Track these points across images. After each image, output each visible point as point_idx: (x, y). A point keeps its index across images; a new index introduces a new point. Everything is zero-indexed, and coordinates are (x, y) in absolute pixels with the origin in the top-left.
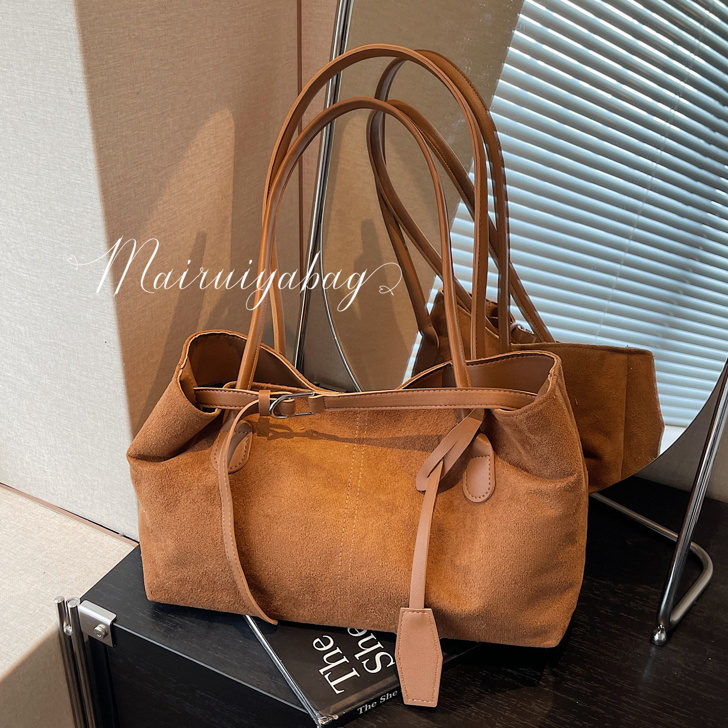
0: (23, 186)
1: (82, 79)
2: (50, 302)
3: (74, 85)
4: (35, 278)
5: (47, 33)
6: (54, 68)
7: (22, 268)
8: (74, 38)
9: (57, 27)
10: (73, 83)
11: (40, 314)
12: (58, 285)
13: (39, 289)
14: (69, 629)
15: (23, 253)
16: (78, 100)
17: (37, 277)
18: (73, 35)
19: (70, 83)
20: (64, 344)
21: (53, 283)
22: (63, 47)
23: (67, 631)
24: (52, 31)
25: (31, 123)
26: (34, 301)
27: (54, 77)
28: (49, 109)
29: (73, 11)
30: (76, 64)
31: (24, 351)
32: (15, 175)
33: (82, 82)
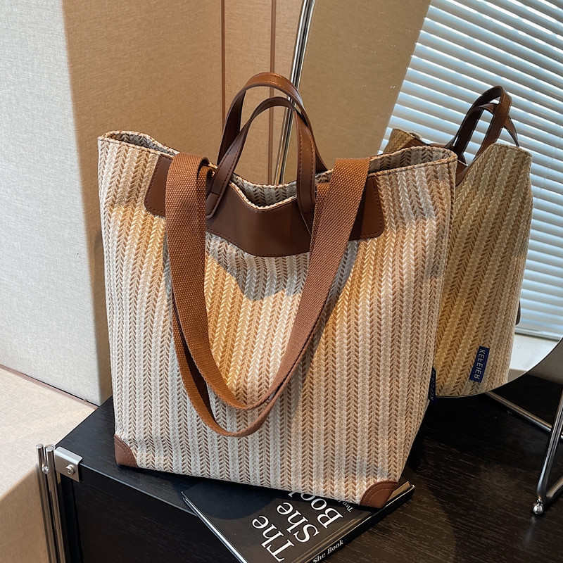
0: (21, 141)
3: (61, 71)
7: (17, 200)
11: (30, 233)
12: (44, 212)
13: (30, 215)
14: (47, 469)
15: (19, 188)
17: (29, 206)
19: (58, 70)
23: (45, 470)
25: (29, 97)
26: (26, 224)
28: (42, 88)
31: (16, 261)
32: (16, 133)
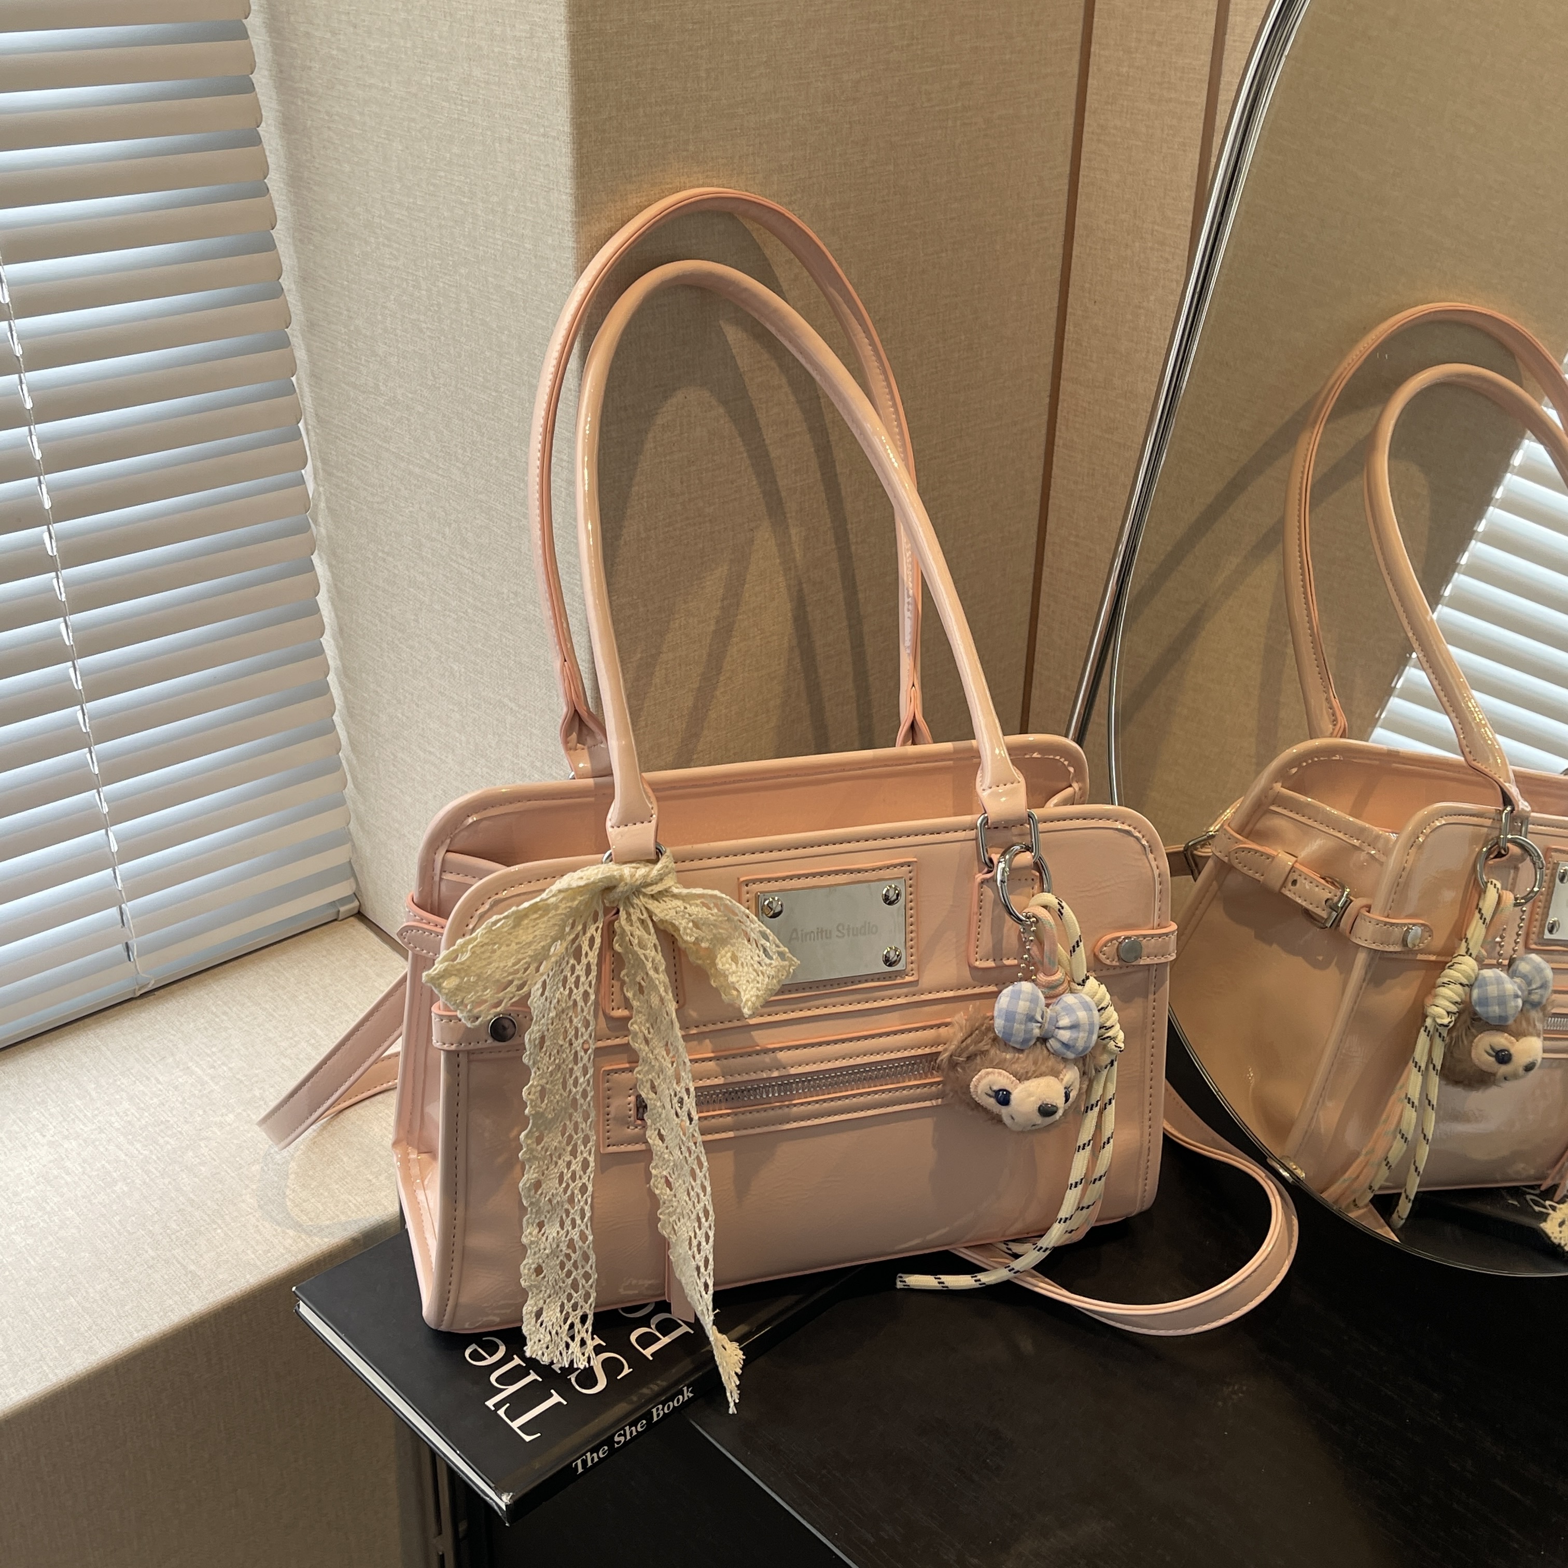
0: (475, 407)
1: (570, 224)
2: (499, 624)
3: (559, 233)
4: (481, 578)
5: (528, 141)
6: (532, 202)
7: (463, 557)
8: (564, 150)
9: (542, 130)
10: (557, 231)
11: (483, 645)
12: (512, 595)
13: (485, 600)
15: (466, 529)
16: (563, 262)
17: (483, 576)
18: (563, 145)
19: (553, 230)
20: (512, 705)
21: (505, 591)
22: (548, 165)
24: (535, 138)
25: (495, 297)
26: (476, 619)
27: (531, 218)
28: (520, 275)
29: (568, 103)
30: (564, 197)
31: (456, 709)
32: (466, 389)
33: (570, 229)
